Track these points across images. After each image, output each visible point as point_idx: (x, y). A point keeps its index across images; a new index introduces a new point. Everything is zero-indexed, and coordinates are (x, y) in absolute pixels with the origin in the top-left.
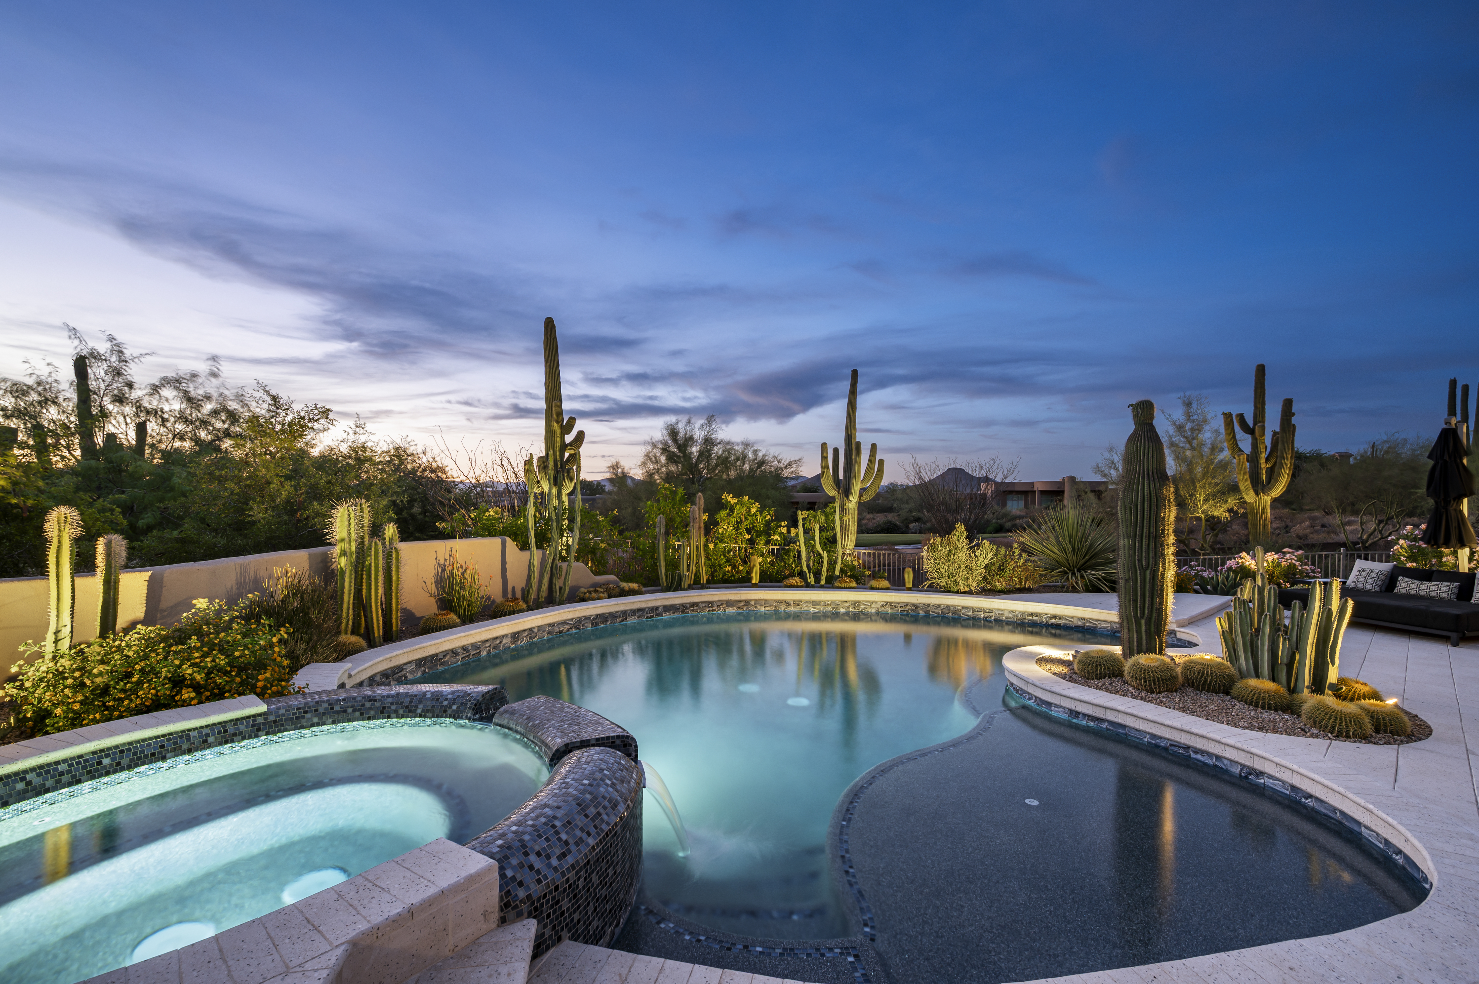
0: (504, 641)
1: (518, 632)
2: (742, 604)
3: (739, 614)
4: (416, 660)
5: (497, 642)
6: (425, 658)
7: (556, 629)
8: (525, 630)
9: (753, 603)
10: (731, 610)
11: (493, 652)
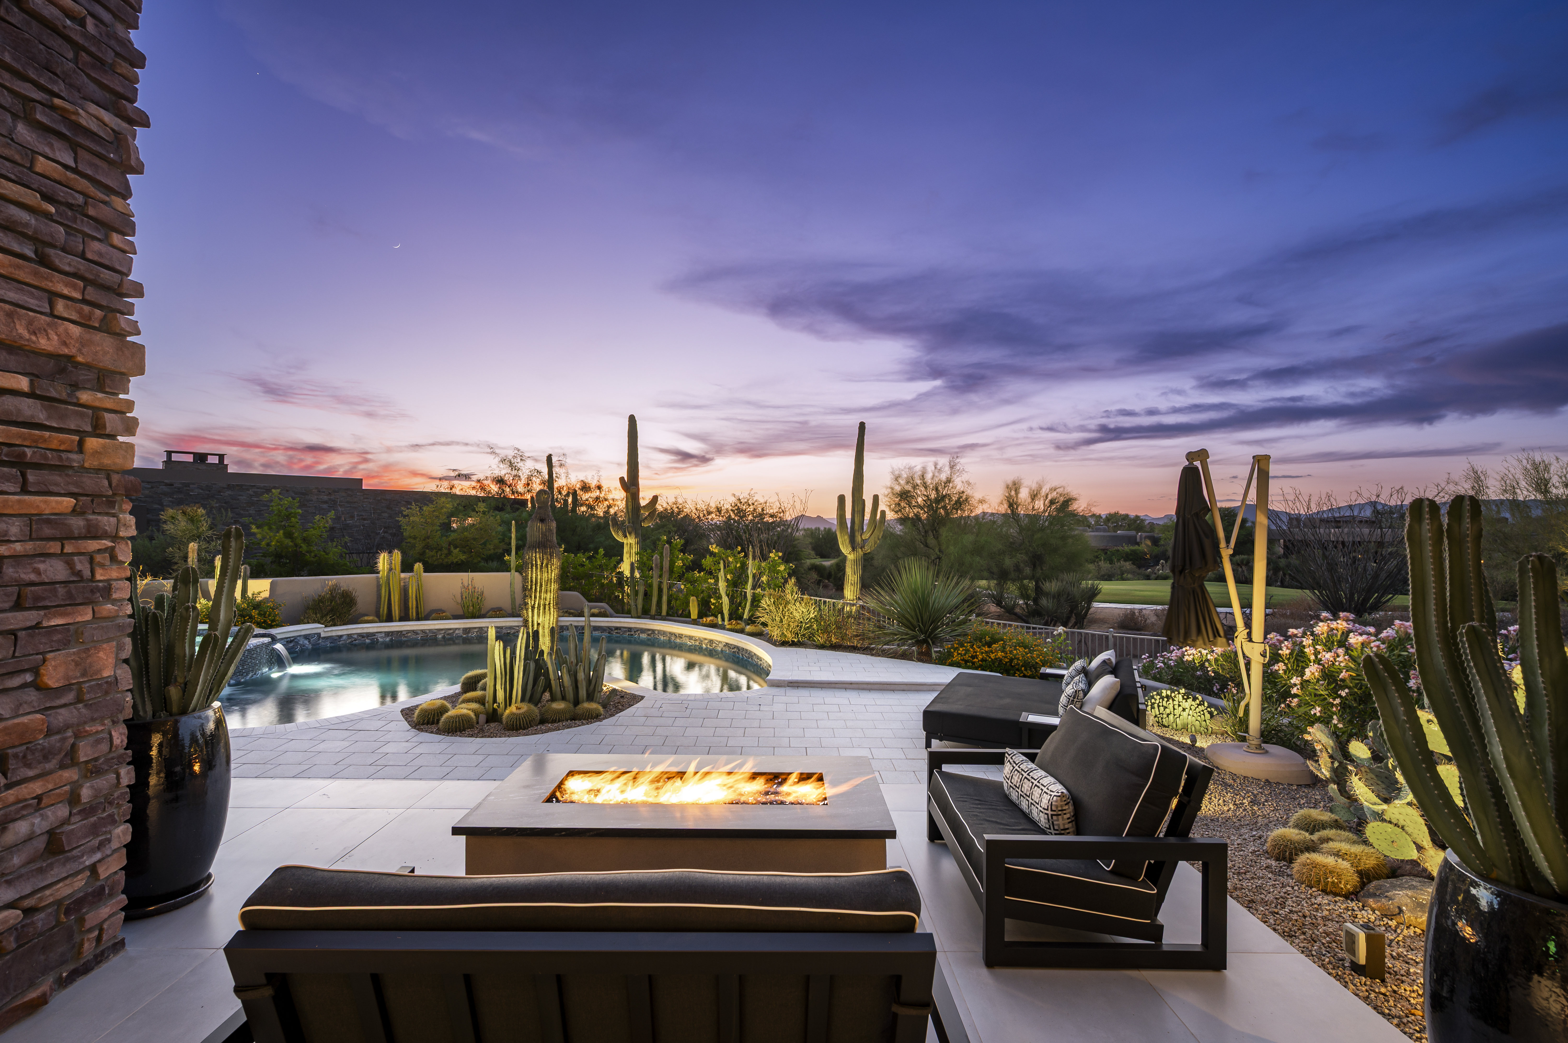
0: (457, 632)
1: (470, 628)
2: (650, 632)
3: (649, 640)
4: (385, 632)
5: (451, 631)
6: (392, 632)
7: (504, 631)
8: (475, 628)
9: (656, 632)
10: (643, 636)
11: (447, 637)
